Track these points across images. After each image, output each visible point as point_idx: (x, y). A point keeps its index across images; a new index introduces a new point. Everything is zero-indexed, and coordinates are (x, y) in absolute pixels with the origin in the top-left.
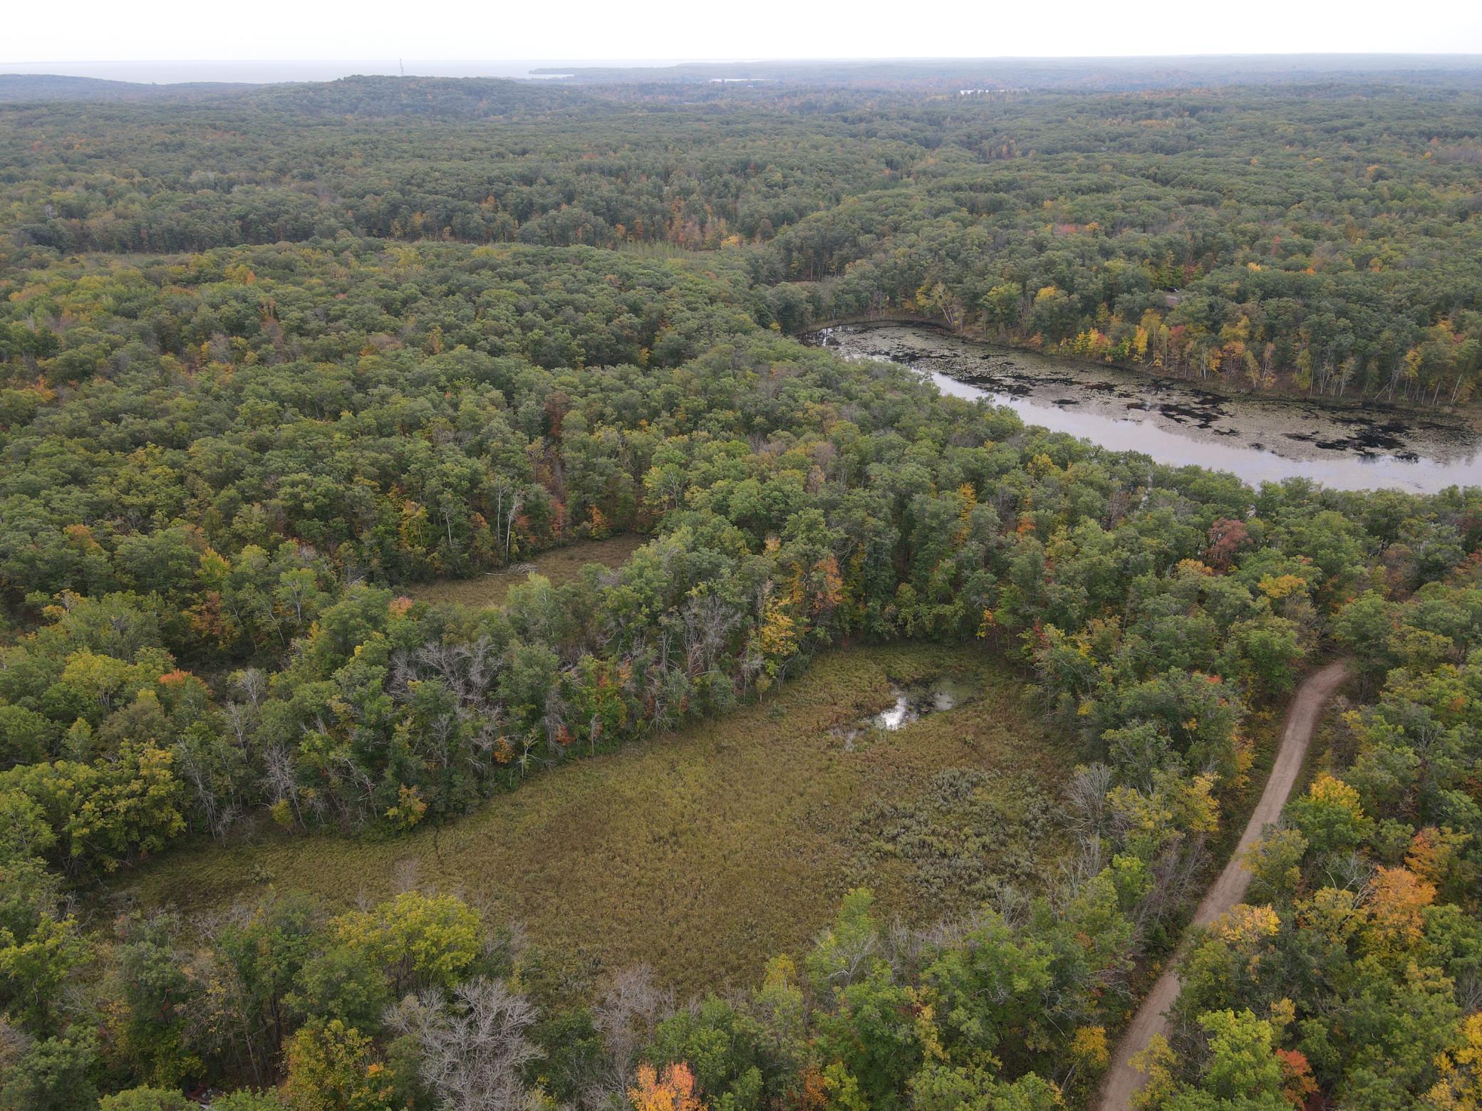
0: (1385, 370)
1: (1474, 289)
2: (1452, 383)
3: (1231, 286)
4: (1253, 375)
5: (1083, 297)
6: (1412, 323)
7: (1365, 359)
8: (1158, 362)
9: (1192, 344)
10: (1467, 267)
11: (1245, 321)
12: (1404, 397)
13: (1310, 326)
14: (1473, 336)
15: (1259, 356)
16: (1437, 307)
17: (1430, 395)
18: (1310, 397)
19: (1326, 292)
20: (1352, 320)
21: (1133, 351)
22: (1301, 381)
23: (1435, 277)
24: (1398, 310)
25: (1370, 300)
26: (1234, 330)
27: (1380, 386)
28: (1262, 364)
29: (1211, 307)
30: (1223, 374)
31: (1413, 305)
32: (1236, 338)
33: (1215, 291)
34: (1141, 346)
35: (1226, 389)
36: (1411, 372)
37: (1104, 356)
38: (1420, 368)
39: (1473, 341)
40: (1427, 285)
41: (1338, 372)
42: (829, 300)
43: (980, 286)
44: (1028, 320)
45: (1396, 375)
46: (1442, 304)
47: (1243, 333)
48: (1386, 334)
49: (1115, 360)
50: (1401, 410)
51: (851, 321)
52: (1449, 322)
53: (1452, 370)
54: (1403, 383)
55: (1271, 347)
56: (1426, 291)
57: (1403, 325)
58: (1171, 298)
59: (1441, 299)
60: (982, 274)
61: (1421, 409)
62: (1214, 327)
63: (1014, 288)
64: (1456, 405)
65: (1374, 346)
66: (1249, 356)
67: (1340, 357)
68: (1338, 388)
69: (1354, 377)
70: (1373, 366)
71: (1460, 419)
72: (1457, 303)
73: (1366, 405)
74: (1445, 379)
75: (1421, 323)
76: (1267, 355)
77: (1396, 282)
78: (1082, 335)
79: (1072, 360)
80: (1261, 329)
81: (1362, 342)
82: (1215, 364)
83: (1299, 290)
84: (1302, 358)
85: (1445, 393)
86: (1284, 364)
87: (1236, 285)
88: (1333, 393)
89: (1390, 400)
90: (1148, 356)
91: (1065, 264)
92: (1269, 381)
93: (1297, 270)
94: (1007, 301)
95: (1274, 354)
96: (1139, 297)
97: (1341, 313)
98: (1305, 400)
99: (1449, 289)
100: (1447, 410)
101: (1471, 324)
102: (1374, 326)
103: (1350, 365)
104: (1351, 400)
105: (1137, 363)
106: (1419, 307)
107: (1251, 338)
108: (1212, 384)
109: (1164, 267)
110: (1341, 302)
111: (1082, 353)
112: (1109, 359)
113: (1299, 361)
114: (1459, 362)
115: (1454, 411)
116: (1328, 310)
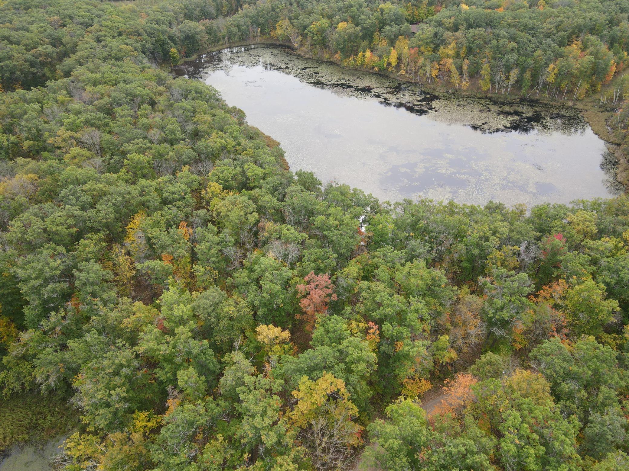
0: (535, 76)
1: (596, 20)
2: (575, 85)
3: (449, 20)
4: (456, 80)
5: (363, 28)
6: (555, 46)
7: (523, 71)
8: (403, 72)
9: (421, 61)
10: (594, 5)
11: (453, 44)
12: (546, 95)
13: (491, 48)
14: (591, 54)
15: (460, 69)
16: (573, 33)
17: (561, 93)
18: (490, 95)
19: (505, 24)
20: (518, 43)
21: (389, 64)
22: (484, 85)
23: (574, 12)
24: (547, 36)
25: (532, 28)
26: (447, 51)
27: (532, 87)
28: (461, 74)
29: (436, 34)
30: (438, 80)
31: (558, 32)
32: (448, 56)
33: (440, 24)
34: (393, 60)
35: (440, 90)
36: (551, 79)
37: (374, 67)
38: (557, 75)
39: (590, 57)
40: (568, 18)
41: (508, 78)
42: (224, 32)
43: (307, 21)
44: (333, 44)
45: (541, 80)
46: (576, 31)
47: (451, 53)
48: (538, 53)
49: (380, 70)
50: (542, 104)
51: (237, 45)
52: (579, 43)
53: (576, 76)
54: (546, 85)
55: (467, 62)
56: (567, 23)
57: (550, 46)
58: (413, 28)
59: (576, 27)
60: (310, 14)
61: (554, 103)
62: (436, 49)
63: (325, 23)
64: (577, 99)
65: (530, 61)
66: (453, 68)
67: (508, 69)
68: (507, 90)
69: (517, 82)
70: (528, 75)
71: (577, 110)
72: (585, 30)
73: (523, 100)
74: (572, 82)
75: (561, 44)
76: (465, 67)
77: (550, 17)
78: (360, 54)
79: (356, 70)
80: (464, 49)
81: (522, 58)
82: (435, 73)
83: (489, 23)
84: (485, 70)
85: (571, 91)
86: (474, 74)
87: (452, 20)
88: (503, 92)
89: (537, 97)
90: (398, 67)
91: (357, 6)
92: (465, 84)
93: (494, 9)
94: (322, 31)
95: (469, 66)
96: (395, 28)
97: (513, 38)
98: (486, 98)
99: (581, 21)
100: (570, 104)
101: (592, 45)
102: (530, 48)
103: (514, 74)
104: (513, 97)
105: (391, 72)
106: (561, 33)
107: (458, 55)
108: (432, 86)
109: (422, 7)
110: (513, 31)
111: (362, 65)
112: (376, 69)
113: (483, 72)
114: (581, 72)
115: (575, 104)
116: (504, 37)
